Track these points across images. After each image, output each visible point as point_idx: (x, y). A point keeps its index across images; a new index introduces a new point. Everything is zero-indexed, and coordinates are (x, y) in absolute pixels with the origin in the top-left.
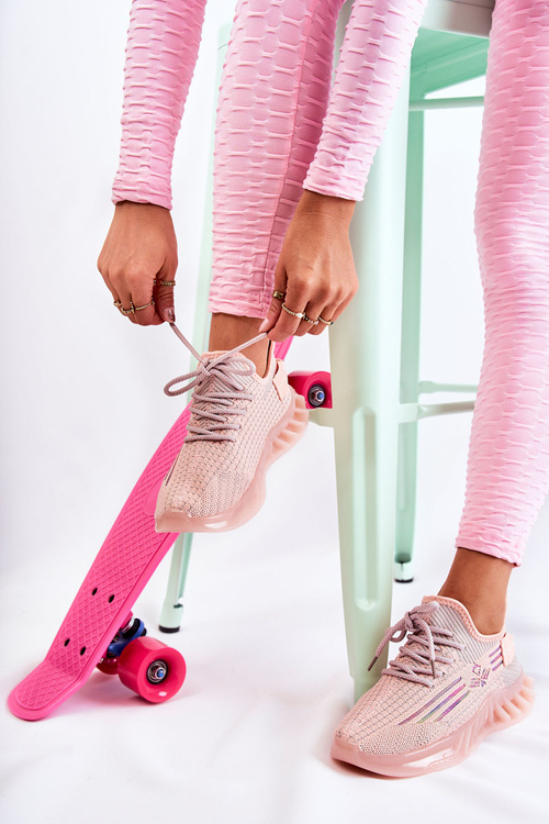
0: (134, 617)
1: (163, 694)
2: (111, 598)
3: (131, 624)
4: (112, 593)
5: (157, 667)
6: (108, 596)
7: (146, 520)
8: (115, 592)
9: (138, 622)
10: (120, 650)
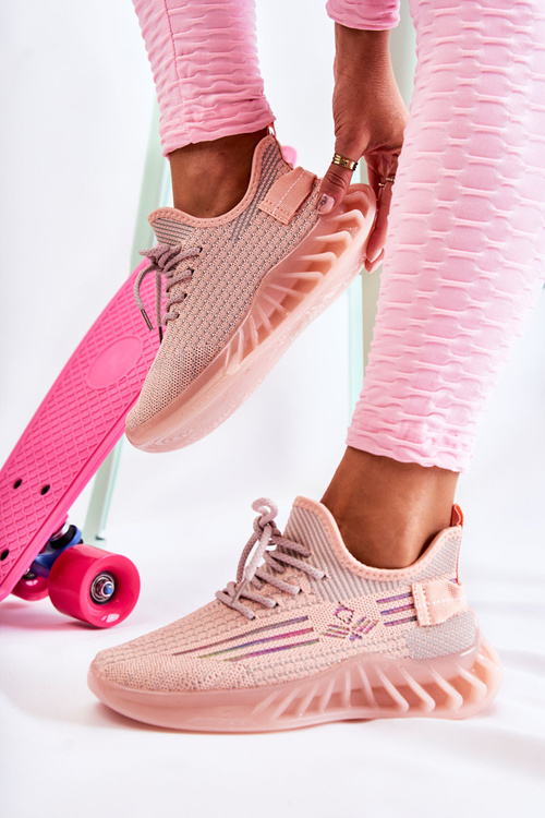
0: (70, 522)
1: (113, 617)
2: (45, 490)
3: (65, 530)
4: (46, 483)
5: (104, 581)
6: (40, 487)
7: (93, 395)
8: (50, 482)
9: (73, 529)
10: (49, 562)
